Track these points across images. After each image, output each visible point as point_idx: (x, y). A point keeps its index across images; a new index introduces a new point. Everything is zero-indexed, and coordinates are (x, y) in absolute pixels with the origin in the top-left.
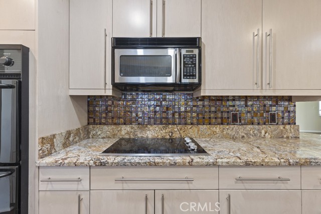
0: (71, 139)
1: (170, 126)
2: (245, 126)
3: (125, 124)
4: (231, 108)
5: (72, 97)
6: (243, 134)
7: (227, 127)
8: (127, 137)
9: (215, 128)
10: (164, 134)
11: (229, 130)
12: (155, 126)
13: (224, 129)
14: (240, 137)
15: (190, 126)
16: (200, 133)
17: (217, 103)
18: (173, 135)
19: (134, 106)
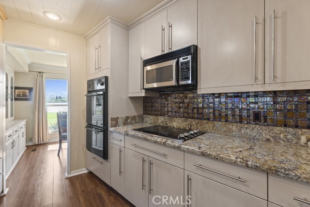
0: (129, 121)
1: (190, 120)
2: (271, 128)
3: (161, 115)
4: (252, 105)
5: (130, 97)
6: (268, 137)
7: (246, 126)
8: (162, 125)
9: (231, 126)
10: (185, 126)
11: (248, 130)
12: (179, 118)
13: (242, 128)
14: (264, 139)
15: (206, 121)
16: (215, 128)
17: (235, 100)
18: (192, 128)
19: (166, 102)
